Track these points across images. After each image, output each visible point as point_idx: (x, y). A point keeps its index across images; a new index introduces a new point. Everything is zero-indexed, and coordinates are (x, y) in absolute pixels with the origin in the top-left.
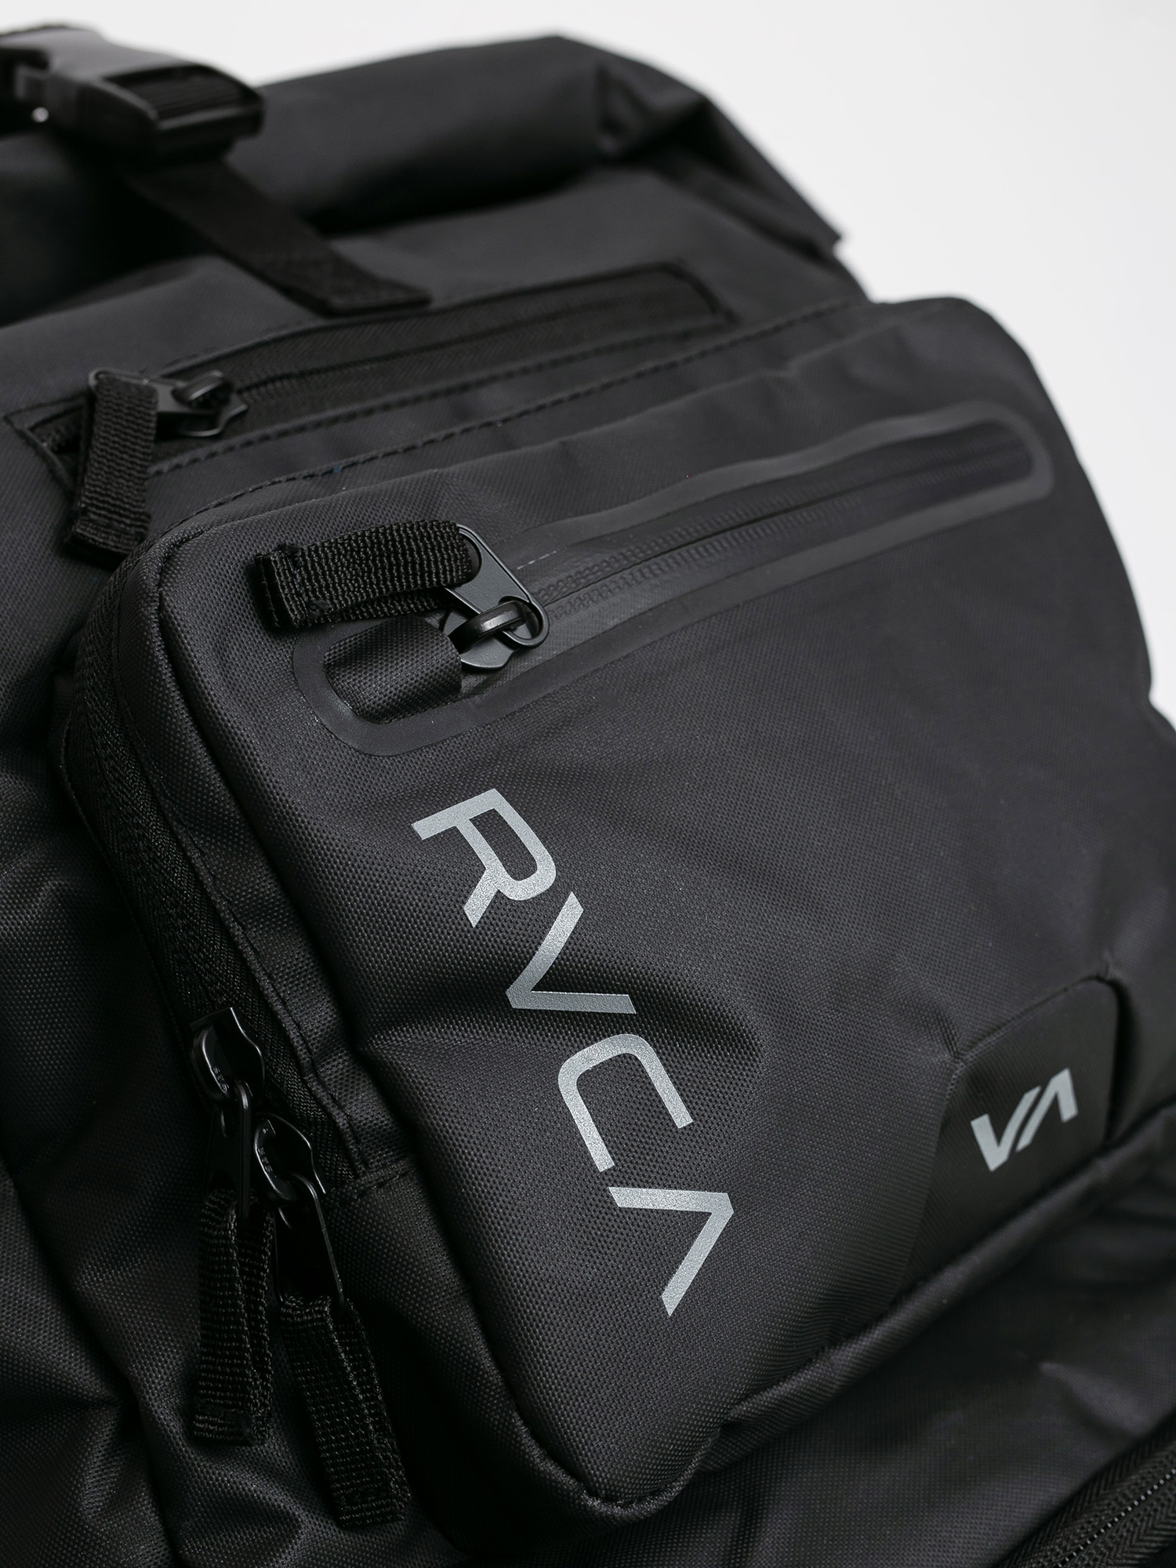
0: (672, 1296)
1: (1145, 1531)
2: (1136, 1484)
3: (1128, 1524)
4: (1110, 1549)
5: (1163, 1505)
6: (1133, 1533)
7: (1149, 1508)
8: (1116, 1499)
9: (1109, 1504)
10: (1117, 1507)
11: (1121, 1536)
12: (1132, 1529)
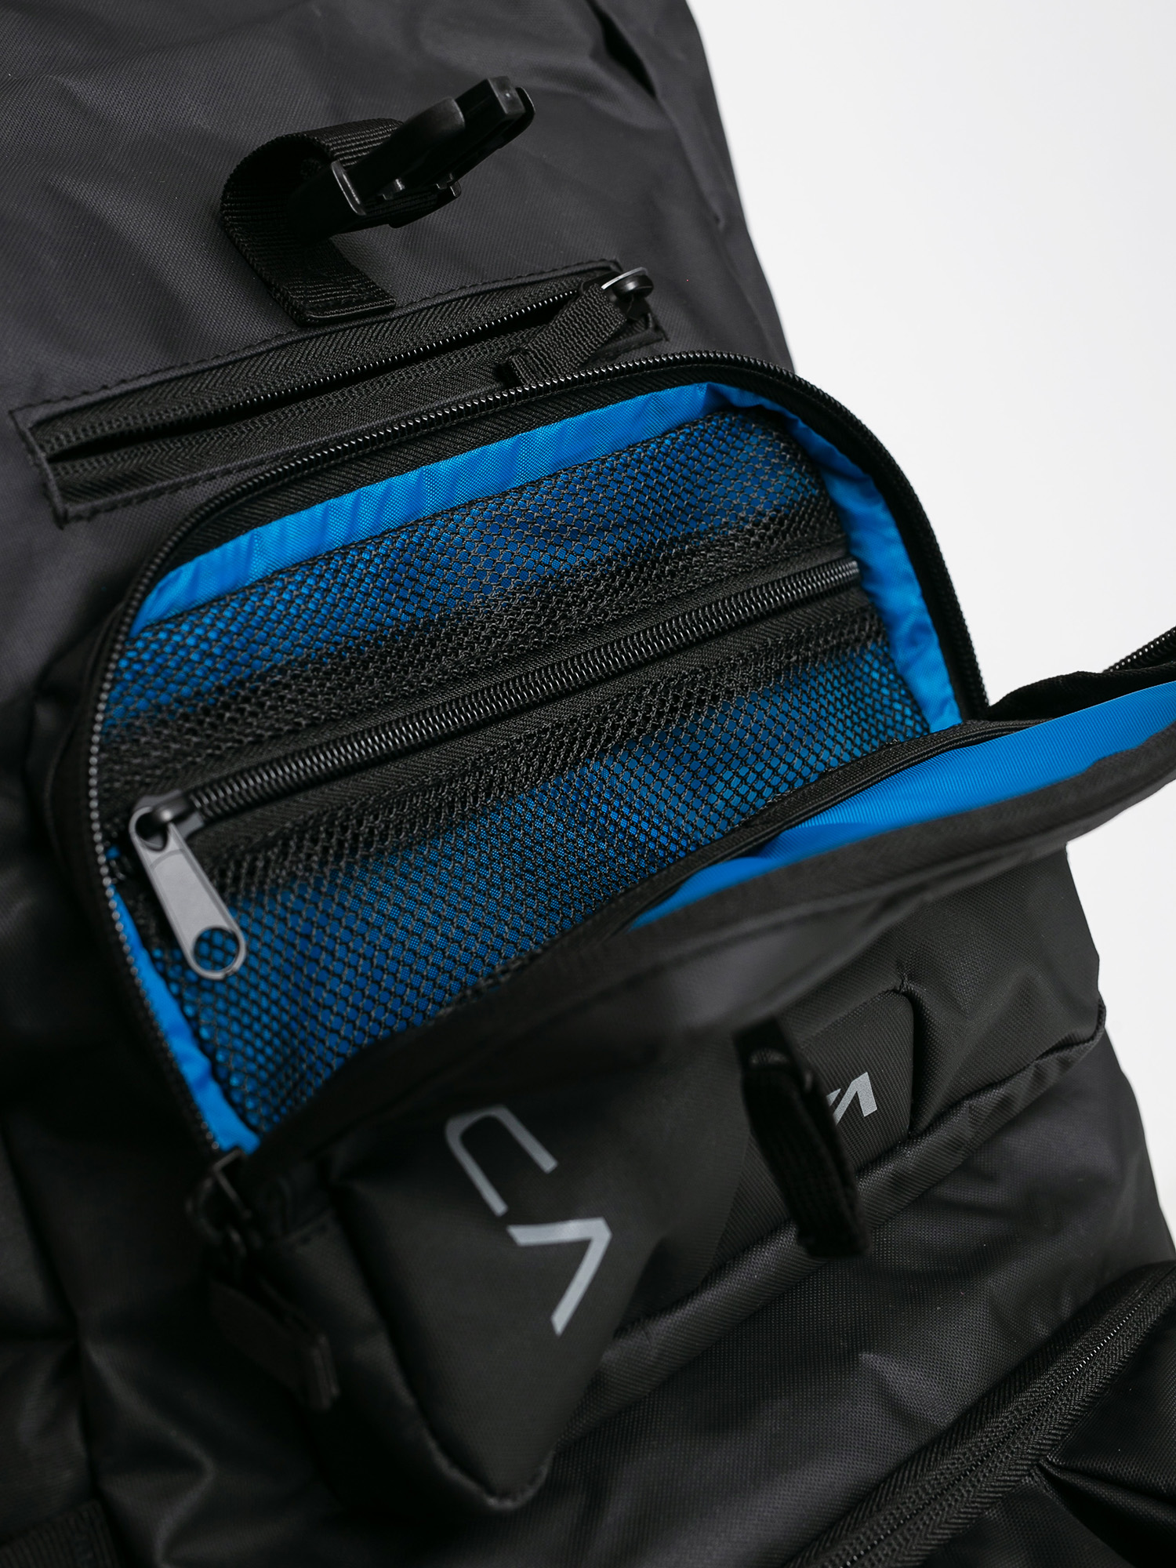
0: (561, 1318)
1: (940, 1524)
2: (936, 1479)
3: (925, 1518)
4: (907, 1541)
5: (956, 1500)
6: (928, 1526)
7: (944, 1503)
8: (917, 1493)
9: (910, 1497)
10: (917, 1501)
11: (918, 1529)
12: (927, 1522)
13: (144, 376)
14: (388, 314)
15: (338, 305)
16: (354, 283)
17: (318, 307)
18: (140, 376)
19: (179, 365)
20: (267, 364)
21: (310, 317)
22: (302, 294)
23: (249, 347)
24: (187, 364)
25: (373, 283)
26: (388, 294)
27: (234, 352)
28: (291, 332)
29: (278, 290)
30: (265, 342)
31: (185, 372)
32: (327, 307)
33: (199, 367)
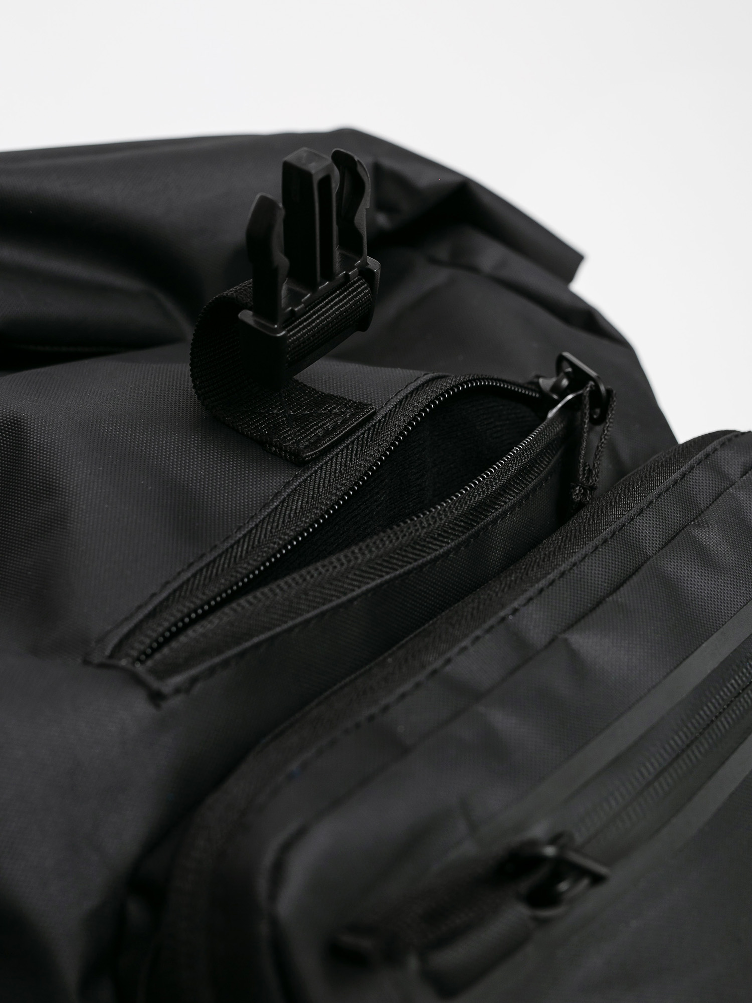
13: (183, 570)
14: (373, 419)
15: (327, 433)
16: (334, 408)
17: (310, 442)
18: (179, 574)
19: (209, 550)
20: (285, 514)
21: (307, 457)
22: (293, 439)
23: (264, 506)
24: (215, 546)
25: (350, 401)
26: (366, 404)
27: (252, 517)
28: (296, 476)
29: (271, 445)
30: (276, 495)
31: (216, 554)
32: (319, 439)
33: (227, 545)
